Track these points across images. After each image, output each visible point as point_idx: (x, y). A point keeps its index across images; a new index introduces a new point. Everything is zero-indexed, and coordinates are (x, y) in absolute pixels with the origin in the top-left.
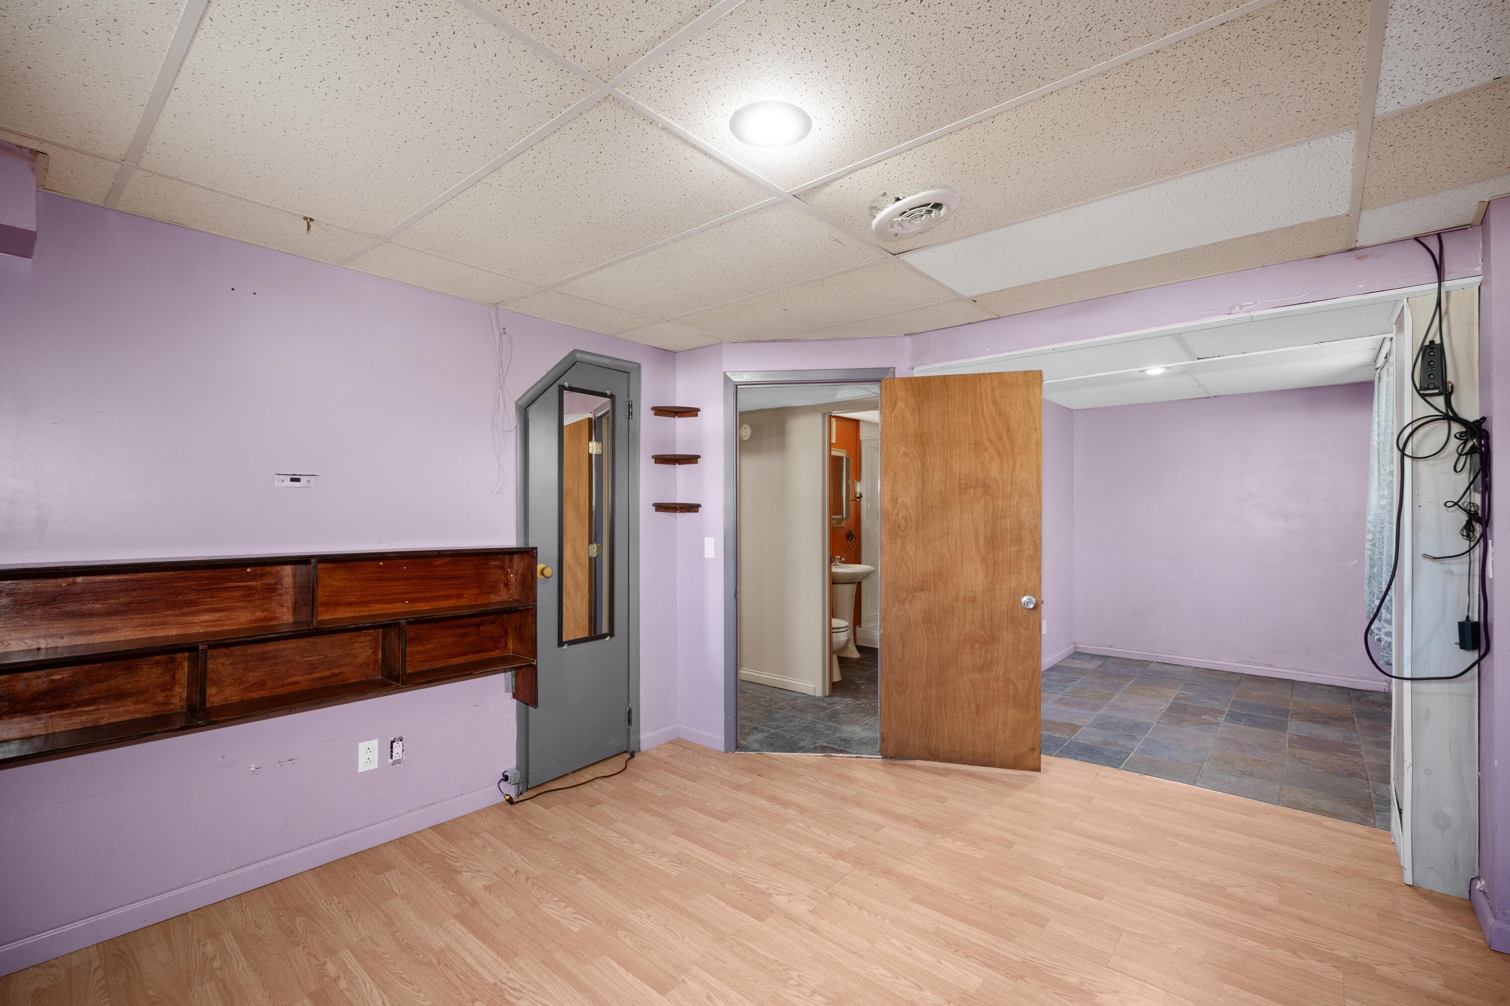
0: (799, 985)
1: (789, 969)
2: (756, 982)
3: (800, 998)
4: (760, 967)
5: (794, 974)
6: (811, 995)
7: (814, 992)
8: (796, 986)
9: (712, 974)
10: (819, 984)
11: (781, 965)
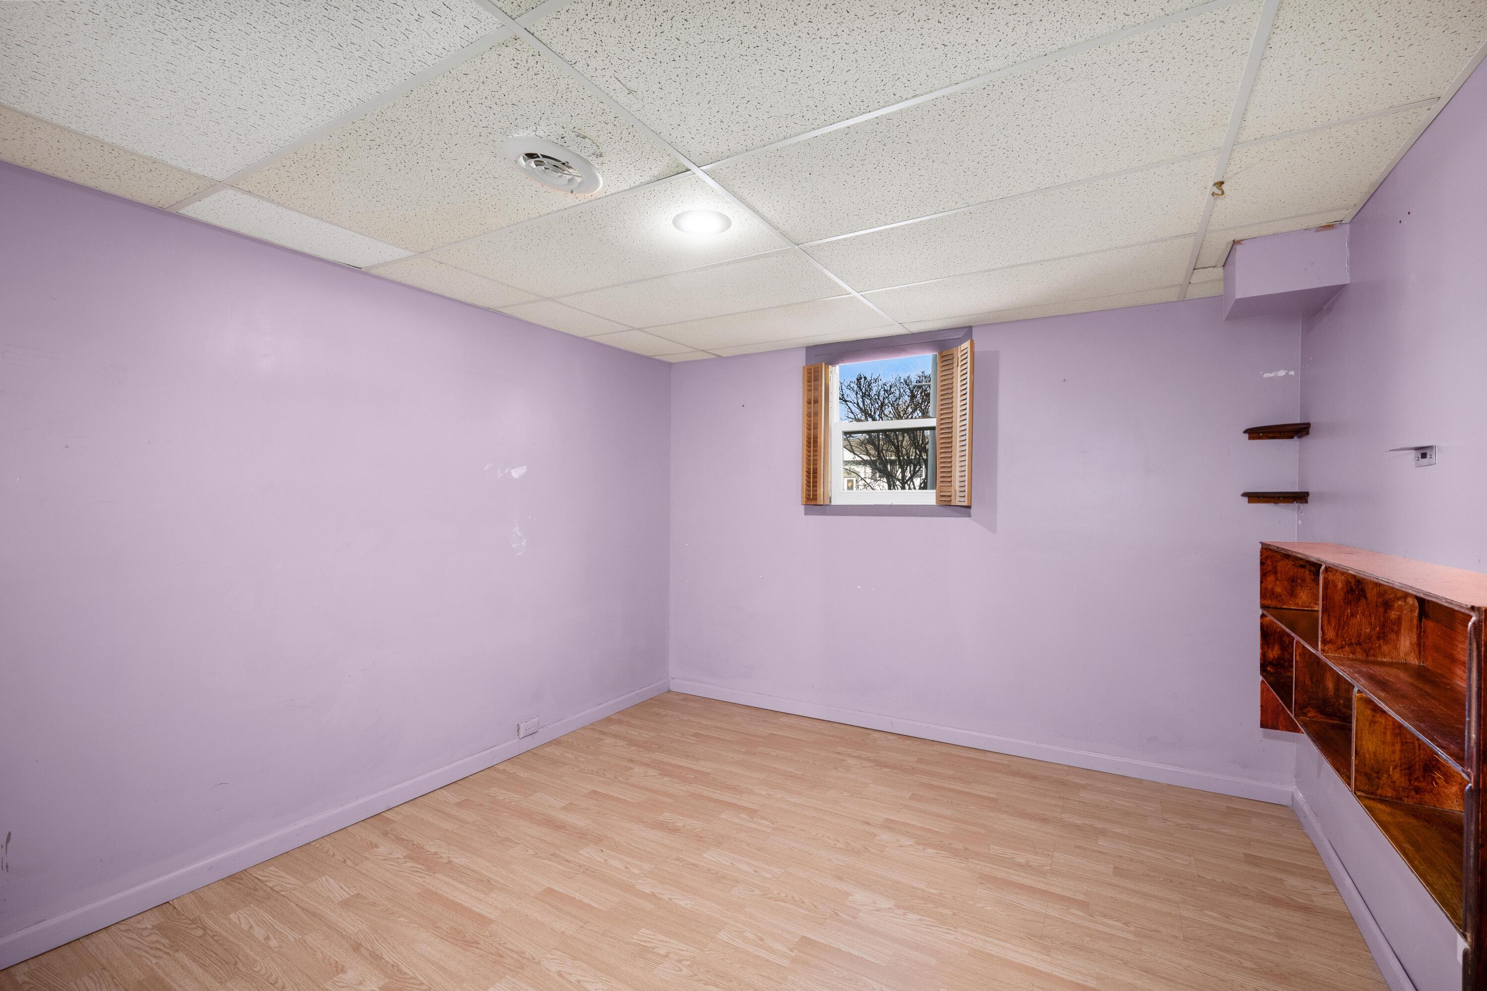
0: (680, 961)
1: (692, 976)
2: (722, 959)
3: (679, 950)
4: (721, 974)
5: (685, 971)
6: (668, 953)
7: (666, 956)
8: (683, 960)
9: (767, 960)
10: (660, 965)
11: (700, 980)
